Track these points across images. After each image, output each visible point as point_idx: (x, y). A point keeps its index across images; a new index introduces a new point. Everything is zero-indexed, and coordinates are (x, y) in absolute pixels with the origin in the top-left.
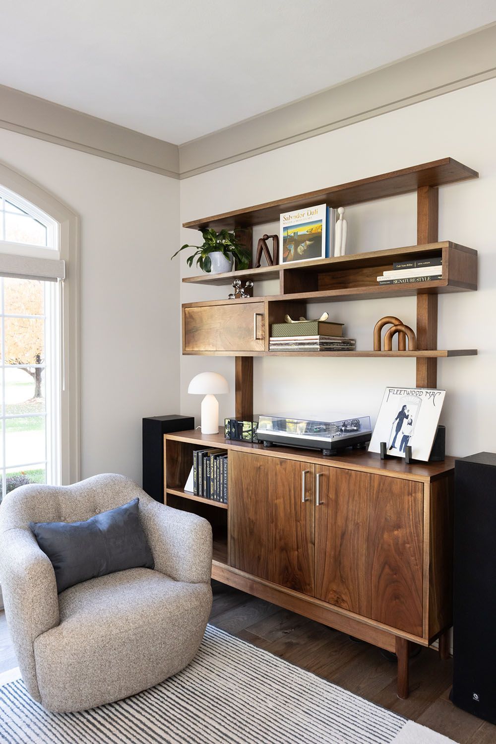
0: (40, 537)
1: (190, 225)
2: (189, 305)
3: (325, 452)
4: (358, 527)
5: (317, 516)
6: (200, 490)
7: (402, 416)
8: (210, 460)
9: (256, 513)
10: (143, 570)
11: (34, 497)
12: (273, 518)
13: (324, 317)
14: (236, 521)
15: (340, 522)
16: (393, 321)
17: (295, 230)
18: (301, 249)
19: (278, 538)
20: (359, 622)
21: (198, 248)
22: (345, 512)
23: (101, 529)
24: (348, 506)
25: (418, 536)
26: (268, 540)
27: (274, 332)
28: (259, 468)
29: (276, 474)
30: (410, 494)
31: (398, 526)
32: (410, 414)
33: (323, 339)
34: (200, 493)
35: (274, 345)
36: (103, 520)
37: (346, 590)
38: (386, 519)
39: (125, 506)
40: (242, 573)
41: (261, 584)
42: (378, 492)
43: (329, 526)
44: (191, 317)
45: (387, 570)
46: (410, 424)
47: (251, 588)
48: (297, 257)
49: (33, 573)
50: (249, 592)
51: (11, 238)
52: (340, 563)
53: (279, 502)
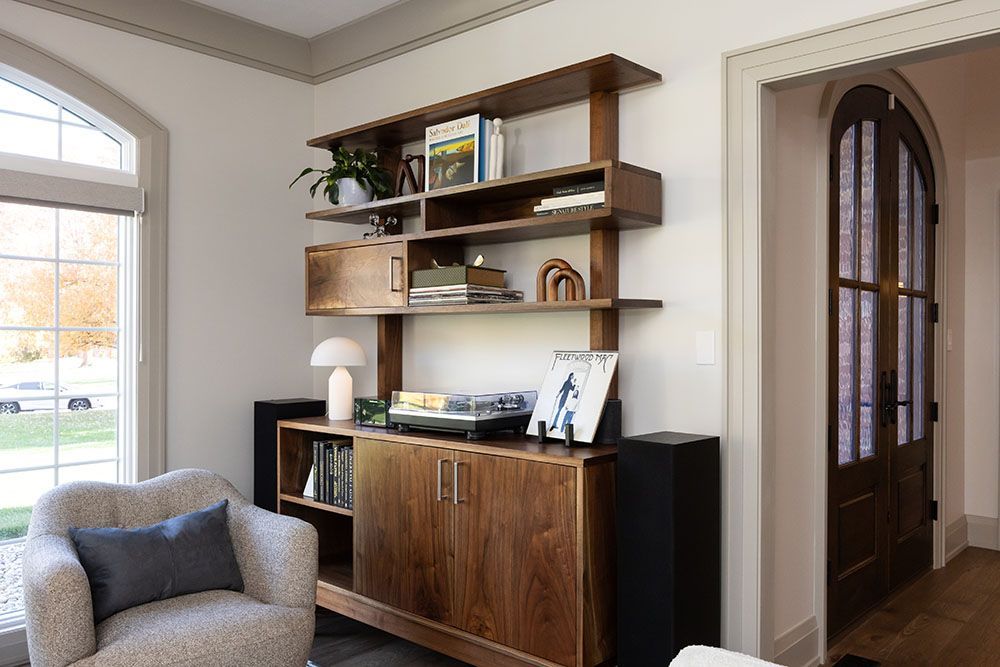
0: (81, 545)
1: (316, 143)
2: (314, 249)
3: (469, 435)
4: (504, 531)
5: (457, 519)
6: (322, 493)
7: (568, 386)
8: (333, 453)
9: (386, 519)
10: (225, 592)
11: (80, 496)
12: (406, 525)
13: (479, 261)
14: (362, 532)
15: (483, 524)
16: (559, 264)
17: (443, 148)
18: (450, 172)
19: (411, 552)
20: (506, 656)
21: (323, 172)
22: (488, 510)
23: (167, 536)
24: (492, 503)
25: (570, 537)
26: (400, 554)
27: (416, 281)
28: (390, 460)
29: (410, 466)
30: (561, 483)
31: (548, 526)
32: (577, 383)
33: (473, 289)
34: (322, 498)
35: (415, 297)
36: (173, 526)
37: (491, 615)
38: (535, 517)
39: (207, 509)
40: (370, 601)
41: (393, 614)
42: (526, 483)
43: (471, 532)
44: (316, 264)
45: (536, 583)
46: (576, 397)
47: (382, 620)
48: (446, 183)
49: (56, 584)
50: (378, 627)
51: (69, 157)
52: (483, 580)
53: (413, 503)
